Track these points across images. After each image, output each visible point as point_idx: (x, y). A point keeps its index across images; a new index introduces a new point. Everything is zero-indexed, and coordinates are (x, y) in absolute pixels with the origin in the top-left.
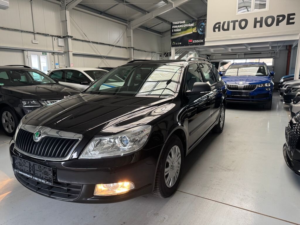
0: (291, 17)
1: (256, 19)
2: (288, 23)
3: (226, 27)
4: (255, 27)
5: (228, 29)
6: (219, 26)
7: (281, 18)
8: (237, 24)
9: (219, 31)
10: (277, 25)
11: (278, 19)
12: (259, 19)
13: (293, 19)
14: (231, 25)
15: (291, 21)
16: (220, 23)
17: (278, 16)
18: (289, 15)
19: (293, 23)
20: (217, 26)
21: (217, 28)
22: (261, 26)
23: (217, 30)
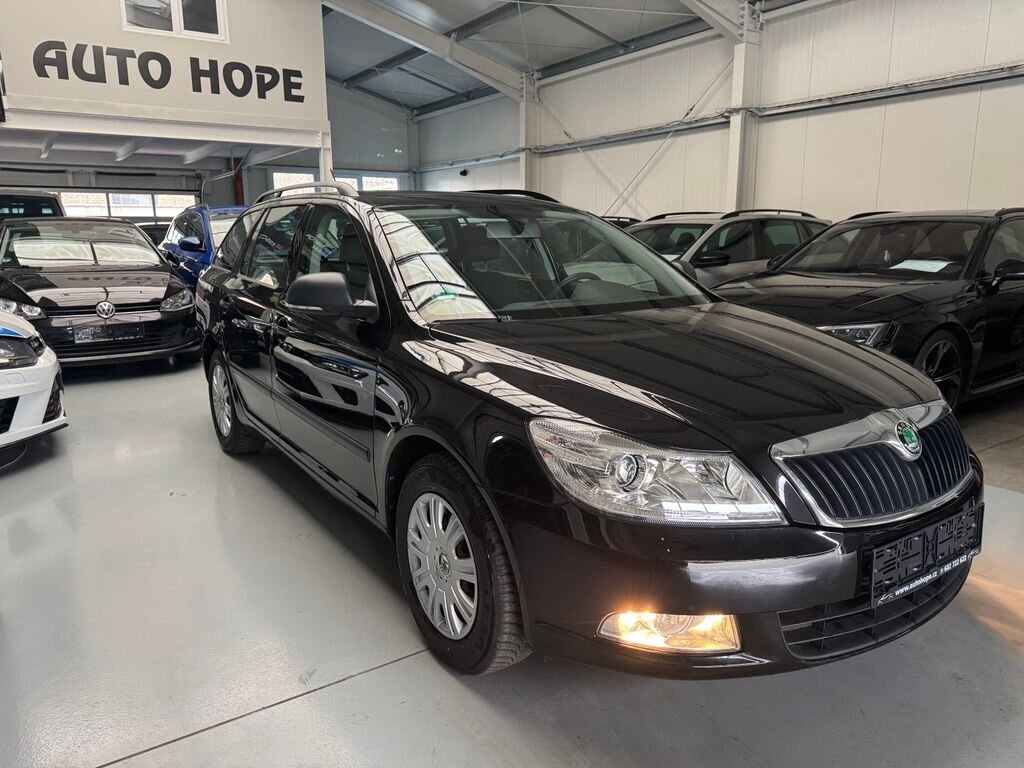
0: (294, 79)
1: (194, 62)
2: (289, 97)
3: (89, 66)
4: (197, 88)
5: (100, 77)
6: (62, 57)
7: (268, 78)
8: (132, 65)
9: (63, 75)
10: (262, 95)
11: (260, 79)
12: (204, 66)
13: (298, 86)
14: (111, 64)
15: (295, 92)
16: (61, 45)
17: (259, 69)
18: (288, 73)
19: (300, 99)
20: (51, 54)
21: (51, 62)
22: (215, 89)
23: (52, 70)
